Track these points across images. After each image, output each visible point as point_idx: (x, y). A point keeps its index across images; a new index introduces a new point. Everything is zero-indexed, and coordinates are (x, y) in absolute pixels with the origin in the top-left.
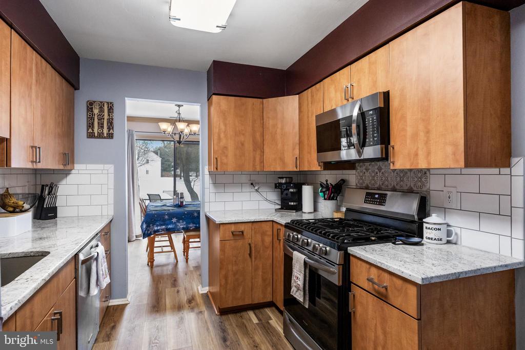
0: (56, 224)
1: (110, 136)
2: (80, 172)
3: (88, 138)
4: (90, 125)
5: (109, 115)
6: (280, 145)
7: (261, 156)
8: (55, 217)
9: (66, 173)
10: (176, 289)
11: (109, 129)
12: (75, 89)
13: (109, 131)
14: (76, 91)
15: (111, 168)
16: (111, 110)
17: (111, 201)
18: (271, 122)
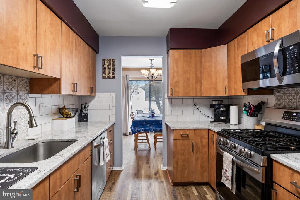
0: (87, 124)
1: (114, 77)
2: (99, 97)
3: (103, 79)
4: (104, 72)
5: (113, 66)
6: (213, 79)
7: (201, 87)
8: (87, 121)
9: (93, 98)
10: (148, 165)
11: (113, 74)
12: (97, 53)
13: (113, 75)
14: (98, 54)
15: (114, 95)
16: (114, 63)
17: (114, 113)
18: (208, 64)
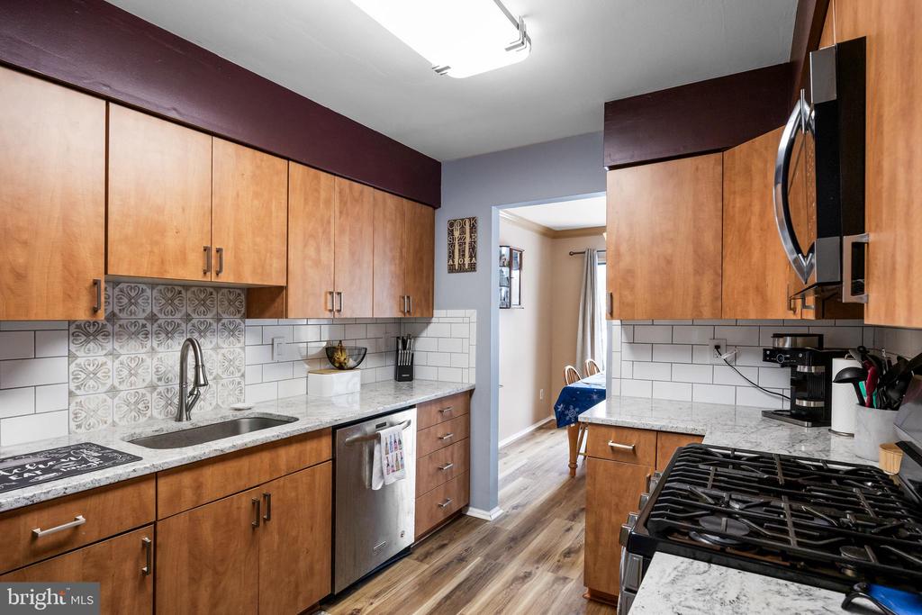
0: (411, 388)
1: (473, 268)
2: (441, 320)
3: (448, 273)
4: (451, 256)
5: (471, 237)
8: (411, 379)
9: (427, 320)
11: (471, 257)
12: (435, 208)
13: (471, 260)
14: (437, 211)
15: (472, 314)
16: (473, 228)
17: (473, 364)
18: (739, 202)
